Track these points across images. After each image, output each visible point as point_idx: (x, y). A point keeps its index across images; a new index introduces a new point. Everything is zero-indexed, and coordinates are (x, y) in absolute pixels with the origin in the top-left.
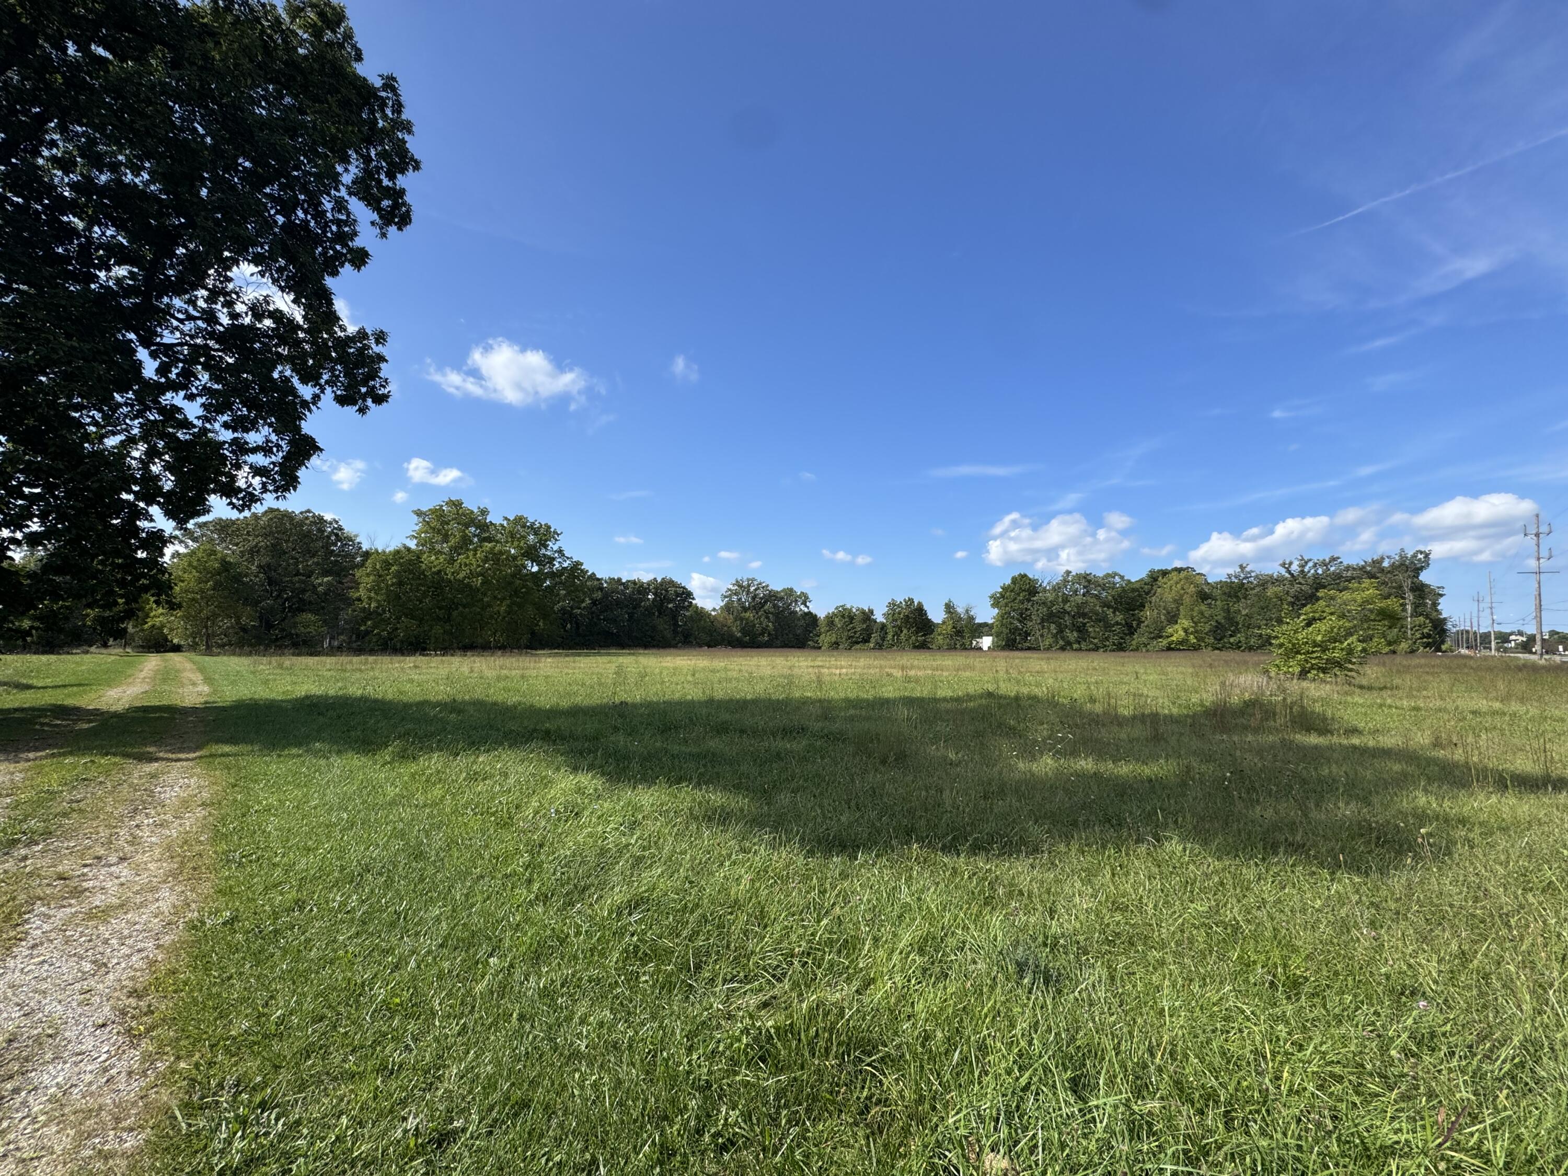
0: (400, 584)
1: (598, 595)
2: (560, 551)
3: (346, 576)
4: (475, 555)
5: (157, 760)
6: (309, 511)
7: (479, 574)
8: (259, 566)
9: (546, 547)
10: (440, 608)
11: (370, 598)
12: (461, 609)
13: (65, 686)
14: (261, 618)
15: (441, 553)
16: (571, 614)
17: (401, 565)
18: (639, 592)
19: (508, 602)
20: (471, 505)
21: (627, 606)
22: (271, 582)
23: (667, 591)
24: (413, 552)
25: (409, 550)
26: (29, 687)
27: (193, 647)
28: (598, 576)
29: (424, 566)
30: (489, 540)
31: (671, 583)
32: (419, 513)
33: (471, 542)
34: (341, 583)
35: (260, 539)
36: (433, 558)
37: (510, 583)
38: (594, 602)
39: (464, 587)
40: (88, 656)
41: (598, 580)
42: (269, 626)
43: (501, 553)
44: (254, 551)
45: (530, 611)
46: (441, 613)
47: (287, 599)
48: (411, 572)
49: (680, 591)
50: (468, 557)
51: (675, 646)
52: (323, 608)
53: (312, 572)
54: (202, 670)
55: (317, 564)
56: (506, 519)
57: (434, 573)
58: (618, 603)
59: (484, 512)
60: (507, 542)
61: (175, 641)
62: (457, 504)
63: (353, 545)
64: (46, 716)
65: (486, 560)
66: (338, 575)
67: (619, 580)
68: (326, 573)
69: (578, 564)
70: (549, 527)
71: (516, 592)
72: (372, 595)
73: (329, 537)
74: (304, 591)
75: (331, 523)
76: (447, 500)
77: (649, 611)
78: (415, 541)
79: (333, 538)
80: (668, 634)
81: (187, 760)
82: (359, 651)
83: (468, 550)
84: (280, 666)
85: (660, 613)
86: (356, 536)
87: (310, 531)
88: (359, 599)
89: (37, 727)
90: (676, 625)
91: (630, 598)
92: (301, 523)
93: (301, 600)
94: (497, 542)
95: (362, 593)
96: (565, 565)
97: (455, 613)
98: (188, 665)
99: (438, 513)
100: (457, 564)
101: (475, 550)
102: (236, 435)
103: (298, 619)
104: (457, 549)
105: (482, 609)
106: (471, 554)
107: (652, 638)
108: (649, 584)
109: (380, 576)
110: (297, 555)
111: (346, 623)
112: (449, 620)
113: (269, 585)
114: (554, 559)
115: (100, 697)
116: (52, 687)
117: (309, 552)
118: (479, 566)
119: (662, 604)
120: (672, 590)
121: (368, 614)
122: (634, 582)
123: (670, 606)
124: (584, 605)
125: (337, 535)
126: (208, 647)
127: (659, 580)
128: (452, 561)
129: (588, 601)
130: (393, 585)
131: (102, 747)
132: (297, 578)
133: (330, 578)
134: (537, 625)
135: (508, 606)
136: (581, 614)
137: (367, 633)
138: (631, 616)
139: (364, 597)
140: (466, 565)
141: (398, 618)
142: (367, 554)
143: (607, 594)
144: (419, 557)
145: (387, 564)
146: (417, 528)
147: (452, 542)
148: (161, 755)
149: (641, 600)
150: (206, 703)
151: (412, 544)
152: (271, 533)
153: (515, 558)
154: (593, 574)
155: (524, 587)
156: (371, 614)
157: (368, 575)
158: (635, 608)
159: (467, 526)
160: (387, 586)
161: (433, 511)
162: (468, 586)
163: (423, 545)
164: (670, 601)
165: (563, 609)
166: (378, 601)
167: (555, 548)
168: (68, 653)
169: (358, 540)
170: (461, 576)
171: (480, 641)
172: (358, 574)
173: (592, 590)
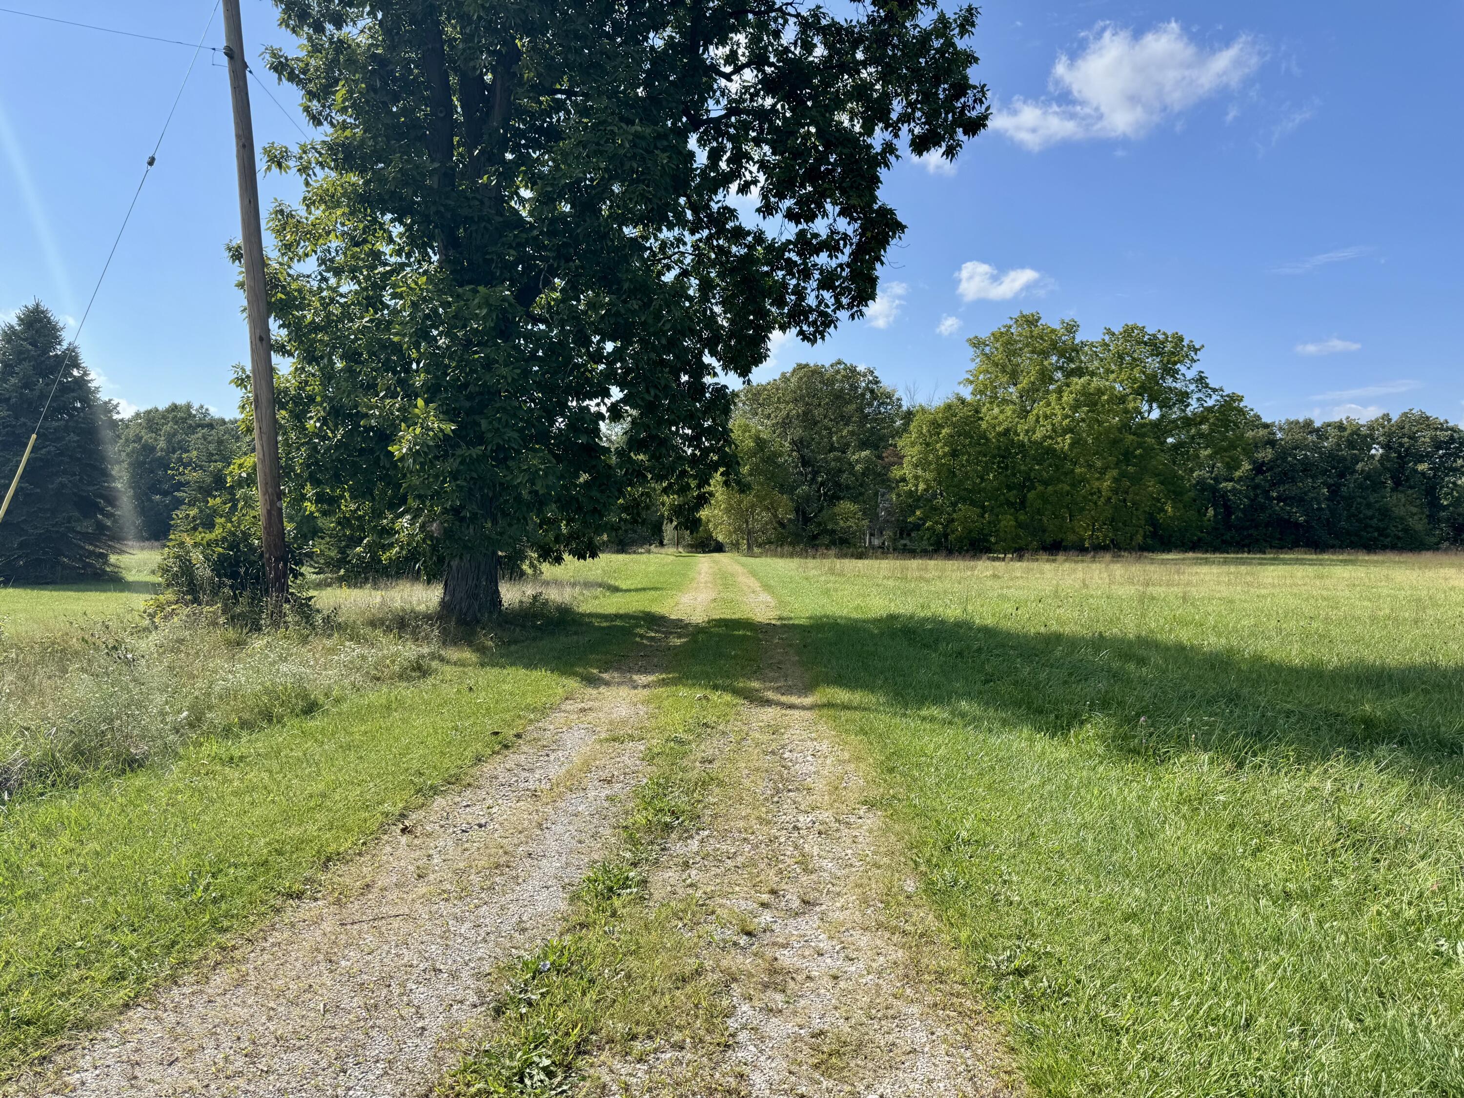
0: (954, 454)
1: (1266, 454)
2: (1201, 380)
3: (885, 448)
4: (1060, 398)
5: (768, 703)
6: (839, 362)
7: (1065, 431)
8: (793, 442)
9: (1173, 373)
10: (1010, 488)
11: (916, 477)
12: (1040, 488)
13: (644, 589)
14: (797, 510)
15: (1005, 401)
16: (1214, 490)
17: (954, 425)
18: (1351, 444)
19: (1115, 473)
20: (1051, 320)
21: (1324, 472)
22: (805, 462)
23: (1412, 437)
24: (969, 404)
25: (963, 401)
26: (616, 589)
27: (736, 546)
28: (1266, 419)
29: (984, 425)
30: (1079, 372)
31: (1424, 421)
32: (977, 343)
33: (1051, 380)
34: (881, 458)
35: (791, 406)
36: (996, 411)
37: (1115, 442)
38: (1259, 468)
39: (1044, 454)
40: (651, 556)
41: (1266, 426)
42: (807, 520)
43: (1100, 392)
44: (786, 424)
45: (1152, 486)
46: (1012, 495)
47: (822, 484)
48: (967, 435)
49: (1443, 436)
50: (1048, 404)
51: (1434, 548)
52: (861, 494)
53: (848, 445)
54: (753, 574)
55: (852, 433)
56: (1109, 332)
57: (999, 434)
58: (1307, 467)
59: (1071, 328)
60: (1109, 371)
61: (720, 538)
62: (1031, 321)
63: (891, 403)
64: (641, 626)
65: (1075, 408)
66: (876, 447)
67: (1308, 424)
68: (863, 445)
69: (1234, 398)
70: (1181, 339)
71: (1127, 456)
72: (920, 472)
73: (863, 395)
74: (840, 471)
75: (865, 376)
76: (1016, 315)
77: (1373, 482)
78: (970, 388)
79: (868, 396)
80: (1418, 524)
81: (804, 708)
82: (910, 552)
83: (1047, 392)
84: (832, 571)
85: (1397, 483)
86: (894, 391)
87: (842, 390)
88: (903, 480)
89: (638, 639)
90: (1434, 504)
91: (1332, 457)
92: (831, 382)
93: (838, 485)
94: (1093, 374)
95: (907, 470)
96: (1210, 403)
97: (1031, 495)
98: (739, 569)
99: (1005, 339)
100: (1031, 418)
101: (1060, 391)
102: (800, 227)
103: (836, 510)
104: (1030, 394)
105: (1073, 485)
106: (1053, 397)
107: (1382, 532)
108: (1371, 428)
109: (928, 445)
110: (830, 424)
111: (889, 513)
112: (1023, 503)
113: (803, 466)
114: (1187, 395)
115: (677, 604)
116: (637, 590)
117: (842, 417)
118: (1066, 417)
119: (1402, 466)
120: (1425, 438)
121: (915, 500)
122: (1340, 427)
123: (1422, 467)
124: (1238, 474)
125: (872, 391)
126: (749, 547)
127: (1395, 417)
128: (1024, 413)
129: (1246, 466)
130: (945, 455)
131: (708, 676)
132: (832, 455)
133: (867, 452)
134: (1162, 510)
135: (1115, 480)
136: (1234, 490)
137: (917, 527)
138: (1334, 490)
139: (909, 477)
140: (1046, 417)
141: (954, 505)
142: (909, 416)
143: (1284, 453)
144: (977, 411)
145: (936, 426)
146: (972, 366)
147: (1024, 382)
148: (770, 695)
149: (1356, 460)
150: (780, 619)
151: (967, 393)
152: (802, 397)
153: (1122, 399)
154: (1258, 417)
155: (1140, 445)
156: (919, 499)
157: (913, 444)
158: (1342, 475)
159: (1045, 354)
160: (938, 458)
161: (996, 337)
162: (1050, 451)
163: (981, 392)
164: (1420, 459)
165: (1201, 482)
166: (926, 482)
167: (1191, 374)
168: (635, 552)
169: (896, 396)
170: (1038, 436)
171: (1071, 537)
172: (900, 443)
173: (1257, 445)
